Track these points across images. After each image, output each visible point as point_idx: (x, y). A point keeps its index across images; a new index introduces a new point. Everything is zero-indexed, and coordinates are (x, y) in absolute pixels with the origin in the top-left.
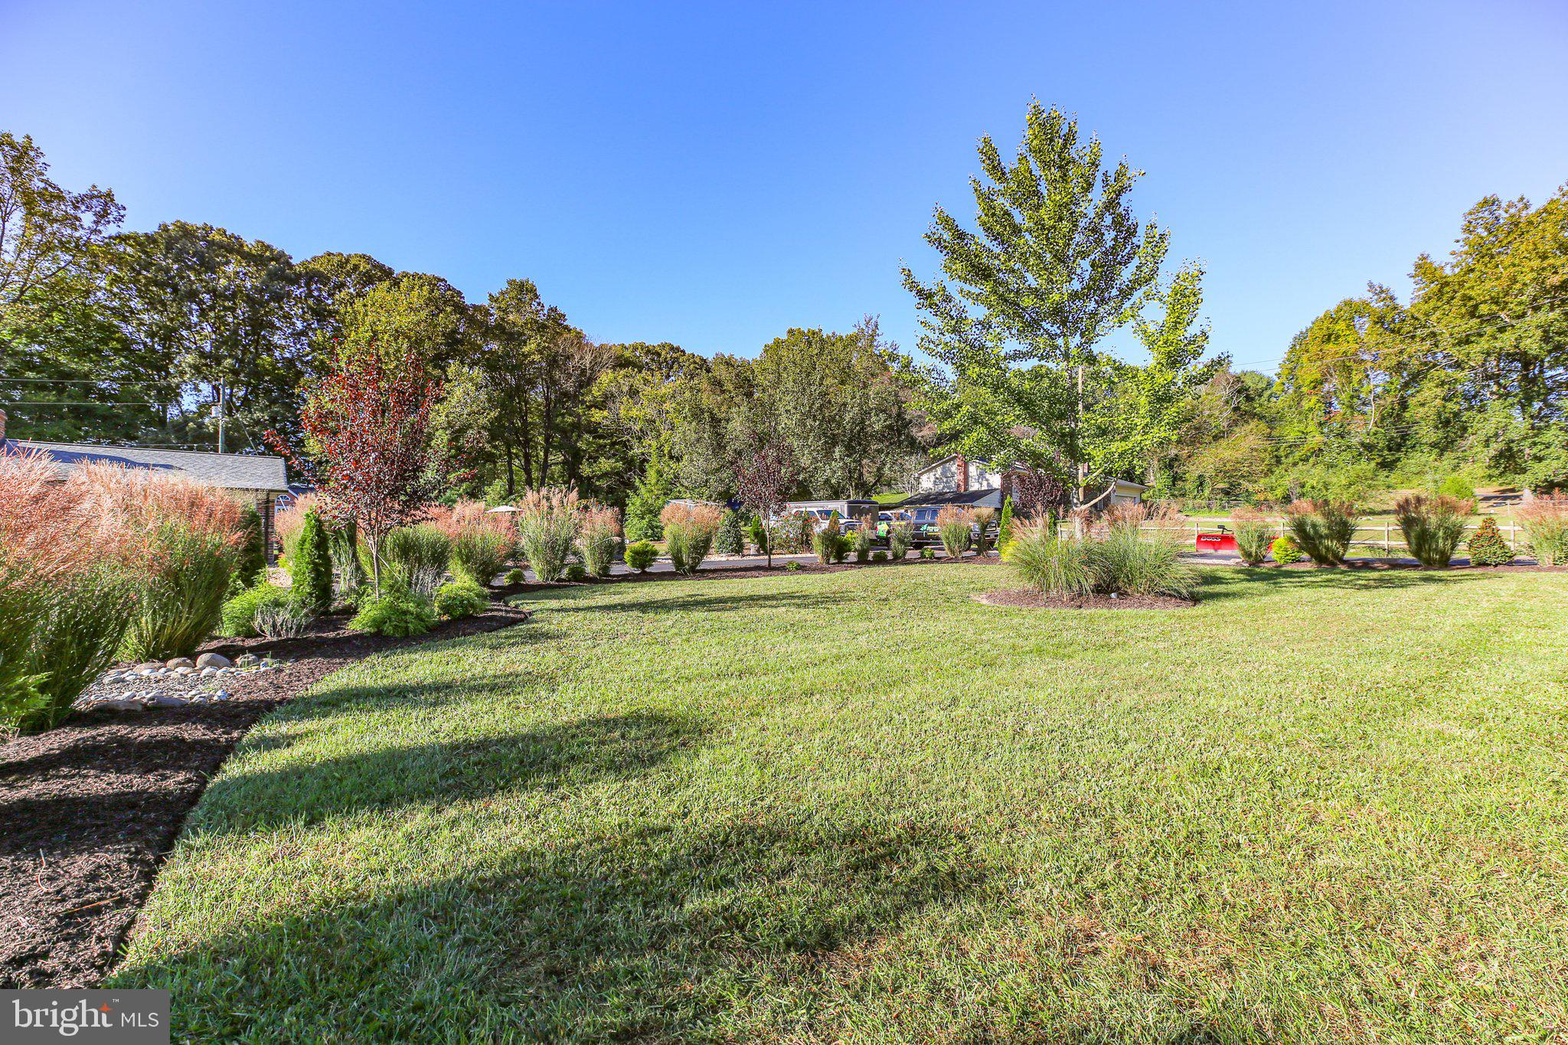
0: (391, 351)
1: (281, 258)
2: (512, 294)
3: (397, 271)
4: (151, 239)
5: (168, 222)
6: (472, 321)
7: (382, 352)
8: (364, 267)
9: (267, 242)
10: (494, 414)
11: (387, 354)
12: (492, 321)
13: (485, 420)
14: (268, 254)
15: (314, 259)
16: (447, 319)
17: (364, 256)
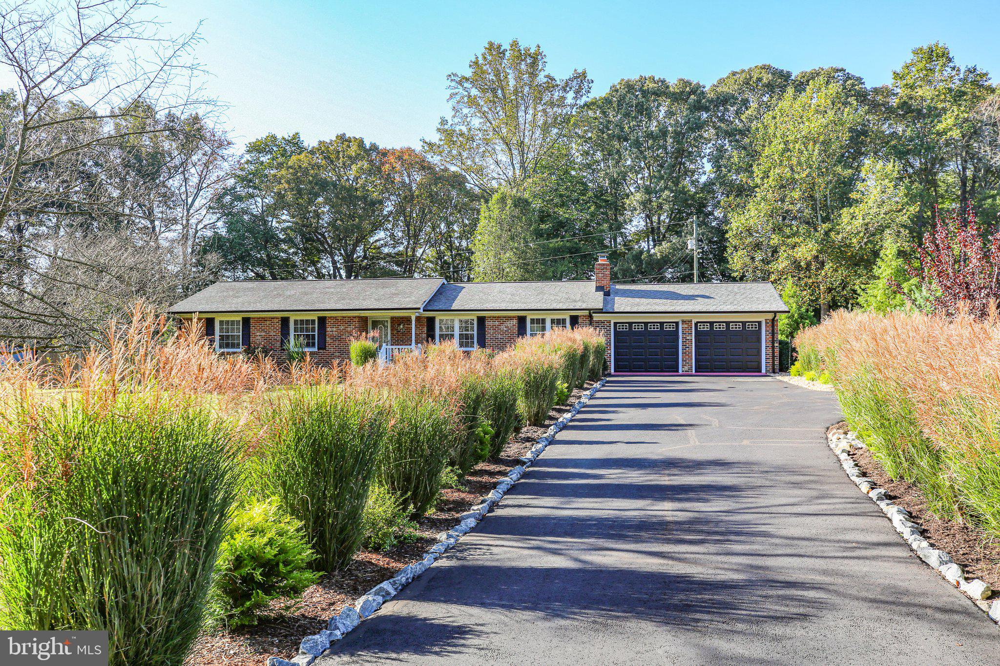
0: (803, 159)
1: (696, 90)
2: (921, 65)
3: (795, 73)
4: (607, 101)
5: (616, 83)
6: (874, 106)
7: (794, 161)
8: (767, 78)
9: (686, 79)
10: (914, 209)
11: (799, 163)
12: (894, 102)
13: (905, 218)
14: (688, 89)
15: (722, 81)
16: (854, 114)
17: (763, 67)
